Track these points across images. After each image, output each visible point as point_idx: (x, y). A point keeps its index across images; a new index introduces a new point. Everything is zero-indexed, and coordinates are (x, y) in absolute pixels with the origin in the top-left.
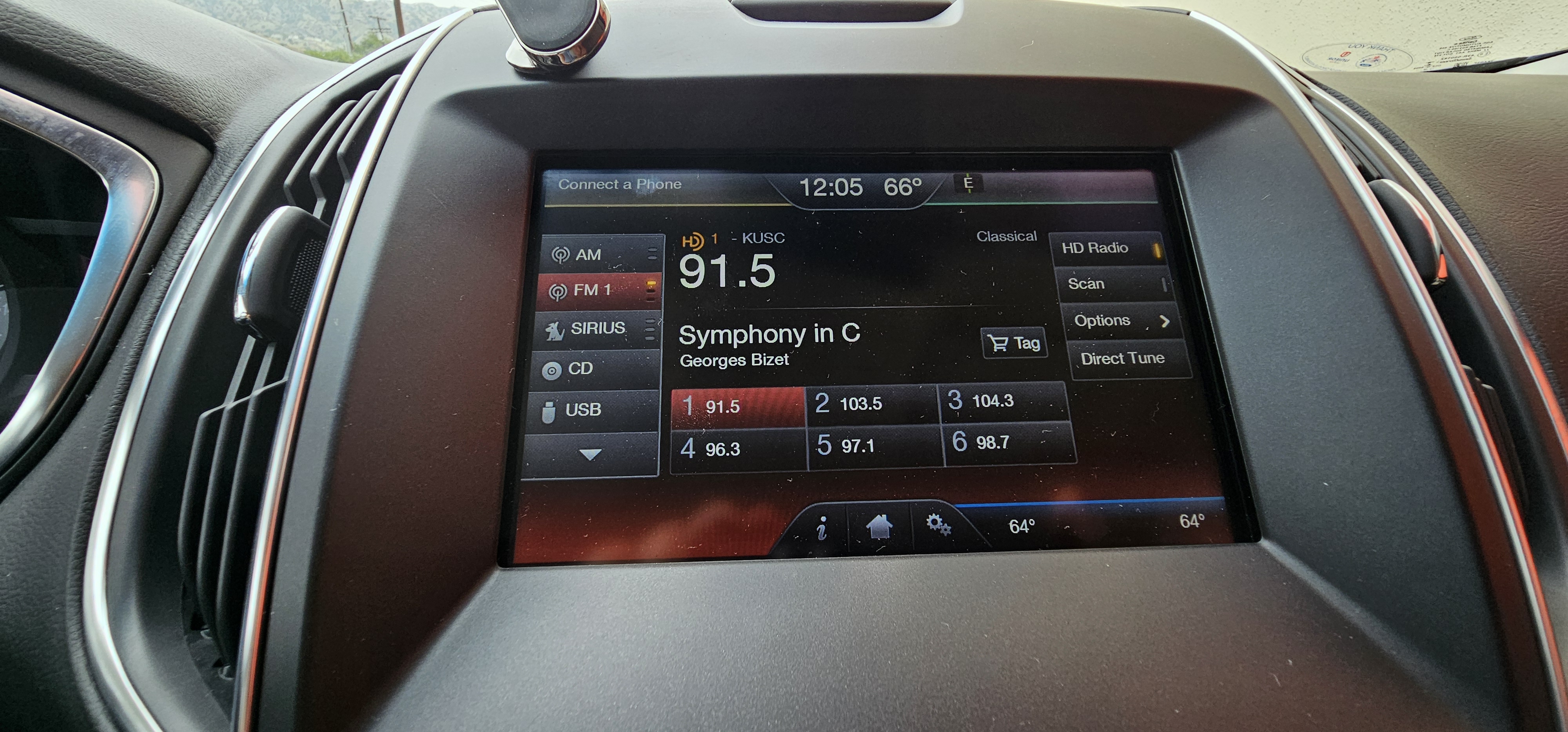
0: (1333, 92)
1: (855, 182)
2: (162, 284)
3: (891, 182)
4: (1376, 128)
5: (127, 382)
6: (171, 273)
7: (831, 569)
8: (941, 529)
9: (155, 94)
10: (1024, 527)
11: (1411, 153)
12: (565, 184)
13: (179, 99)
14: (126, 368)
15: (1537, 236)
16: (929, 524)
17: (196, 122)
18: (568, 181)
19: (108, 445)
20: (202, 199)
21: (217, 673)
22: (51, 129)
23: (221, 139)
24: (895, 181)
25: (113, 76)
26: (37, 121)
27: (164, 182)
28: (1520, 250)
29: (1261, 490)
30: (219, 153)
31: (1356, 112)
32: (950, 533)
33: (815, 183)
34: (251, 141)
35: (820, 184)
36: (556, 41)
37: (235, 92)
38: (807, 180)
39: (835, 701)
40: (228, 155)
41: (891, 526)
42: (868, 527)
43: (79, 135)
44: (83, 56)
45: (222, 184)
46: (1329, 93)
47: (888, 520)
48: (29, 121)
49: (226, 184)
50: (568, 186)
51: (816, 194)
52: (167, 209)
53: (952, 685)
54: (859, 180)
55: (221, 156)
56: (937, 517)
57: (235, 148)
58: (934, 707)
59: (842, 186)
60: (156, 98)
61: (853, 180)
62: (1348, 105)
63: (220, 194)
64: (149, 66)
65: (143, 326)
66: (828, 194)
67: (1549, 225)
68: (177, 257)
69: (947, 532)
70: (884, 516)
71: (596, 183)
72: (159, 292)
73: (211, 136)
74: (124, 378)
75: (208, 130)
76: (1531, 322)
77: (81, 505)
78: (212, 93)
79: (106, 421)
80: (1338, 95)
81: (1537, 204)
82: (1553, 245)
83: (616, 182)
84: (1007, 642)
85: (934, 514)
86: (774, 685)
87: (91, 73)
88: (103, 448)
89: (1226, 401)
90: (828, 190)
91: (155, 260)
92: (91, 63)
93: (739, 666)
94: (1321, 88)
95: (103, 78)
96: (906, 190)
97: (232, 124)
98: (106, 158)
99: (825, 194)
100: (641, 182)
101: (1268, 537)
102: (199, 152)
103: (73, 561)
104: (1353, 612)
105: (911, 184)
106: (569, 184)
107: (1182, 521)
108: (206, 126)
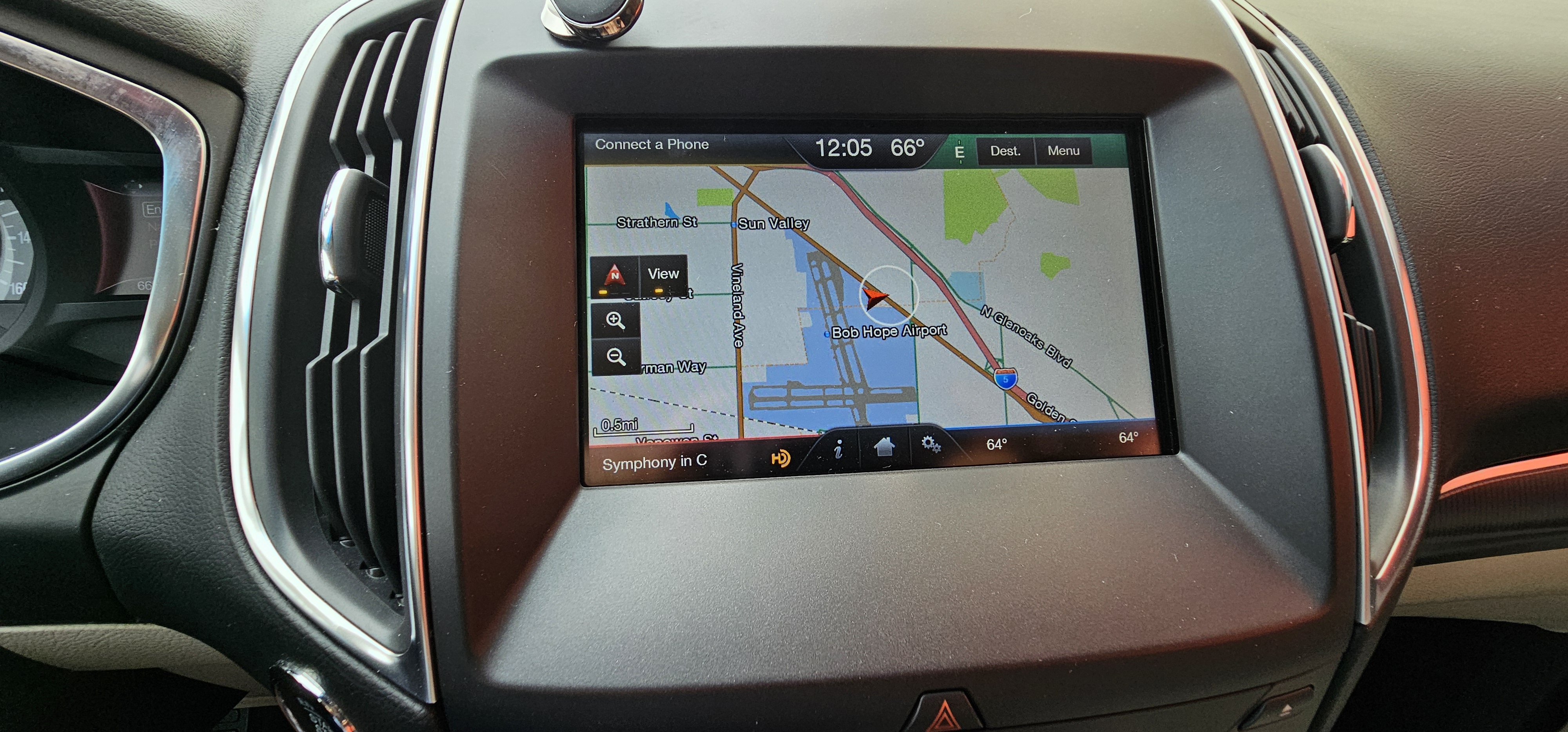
0: (1296, 39)
1: (865, 143)
2: (234, 241)
3: (897, 143)
4: (1326, 81)
5: (228, 335)
6: (239, 229)
7: (848, 483)
8: (933, 448)
9: (183, 42)
10: (998, 445)
11: (1351, 108)
12: (601, 144)
13: (204, 46)
14: (223, 322)
15: (1441, 187)
16: (924, 444)
17: (223, 68)
18: (604, 141)
19: (226, 391)
20: (247, 151)
21: (365, 574)
22: (96, 87)
23: (247, 84)
24: (901, 142)
25: (140, 26)
26: (82, 80)
27: (208, 134)
28: (1424, 201)
29: (1184, 415)
30: (250, 100)
31: (1312, 62)
32: (940, 450)
33: (830, 144)
34: (277, 86)
35: (834, 144)
36: (597, 15)
37: (245, 27)
38: (822, 140)
39: (858, 581)
40: (260, 102)
41: (894, 446)
42: (875, 447)
43: (122, 91)
44: (108, 6)
45: (262, 134)
46: (1292, 41)
47: (891, 442)
48: (74, 79)
49: (266, 135)
50: (604, 146)
51: (830, 154)
52: (217, 163)
53: (944, 568)
54: (869, 140)
55: (252, 103)
56: (930, 439)
57: (265, 94)
58: (930, 583)
59: (853, 146)
60: (184, 47)
61: (863, 140)
62: (1306, 55)
63: (263, 145)
64: (169, 11)
65: (229, 282)
66: (841, 154)
67: (1453, 176)
68: (240, 213)
69: (938, 450)
70: (888, 438)
71: (631, 143)
72: (233, 249)
73: (238, 82)
74: (224, 332)
75: (235, 76)
76: (1415, 271)
77: (217, 444)
78: (228, 33)
79: (219, 371)
80: (1299, 43)
81: (1448, 156)
82: (1452, 195)
83: (649, 142)
84: (983, 536)
85: (928, 437)
86: (813, 572)
87: (120, 25)
88: (223, 395)
89: (1166, 343)
90: (841, 150)
91: (218, 215)
92: (117, 14)
93: (785, 559)
94: (1286, 34)
95: (133, 30)
96: (910, 150)
97: (253, 66)
98: (151, 114)
99: (838, 155)
100: (672, 142)
101: (1184, 451)
102: (232, 98)
103: (222, 489)
104: (1237, 507)
105: (915, 145)
106: (605, 144)
107: (1121, 438)
108: (233, 71)
